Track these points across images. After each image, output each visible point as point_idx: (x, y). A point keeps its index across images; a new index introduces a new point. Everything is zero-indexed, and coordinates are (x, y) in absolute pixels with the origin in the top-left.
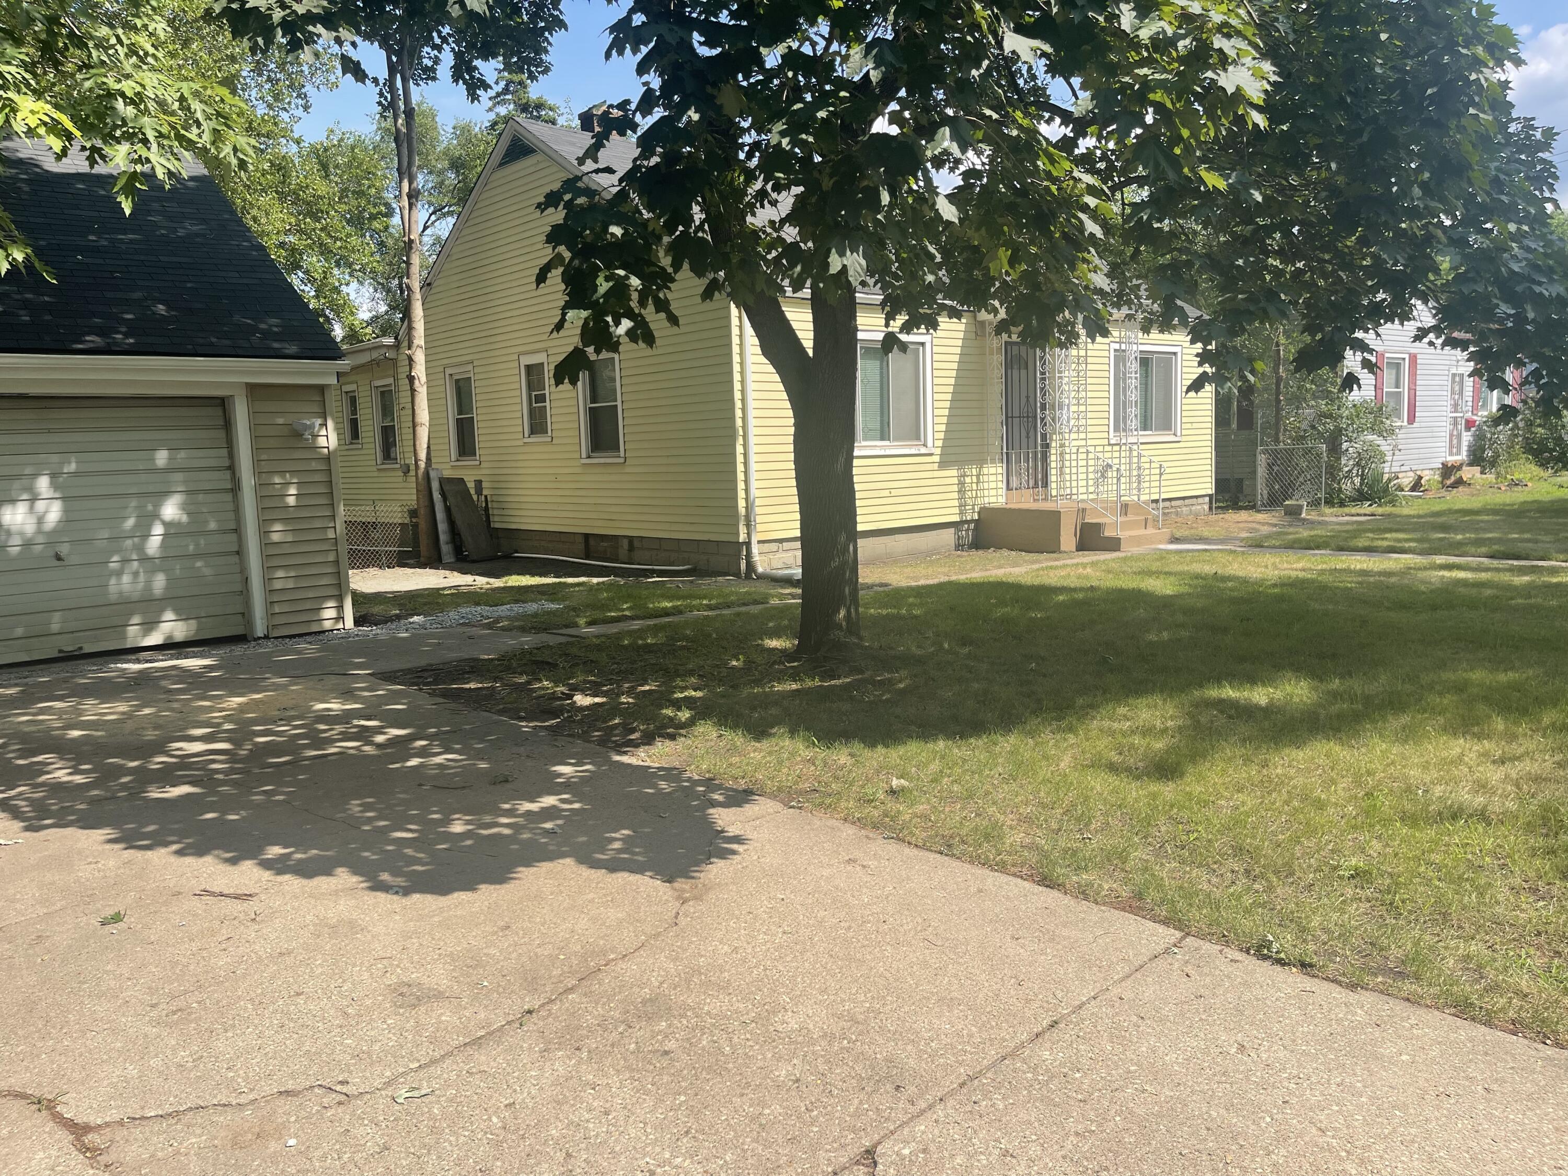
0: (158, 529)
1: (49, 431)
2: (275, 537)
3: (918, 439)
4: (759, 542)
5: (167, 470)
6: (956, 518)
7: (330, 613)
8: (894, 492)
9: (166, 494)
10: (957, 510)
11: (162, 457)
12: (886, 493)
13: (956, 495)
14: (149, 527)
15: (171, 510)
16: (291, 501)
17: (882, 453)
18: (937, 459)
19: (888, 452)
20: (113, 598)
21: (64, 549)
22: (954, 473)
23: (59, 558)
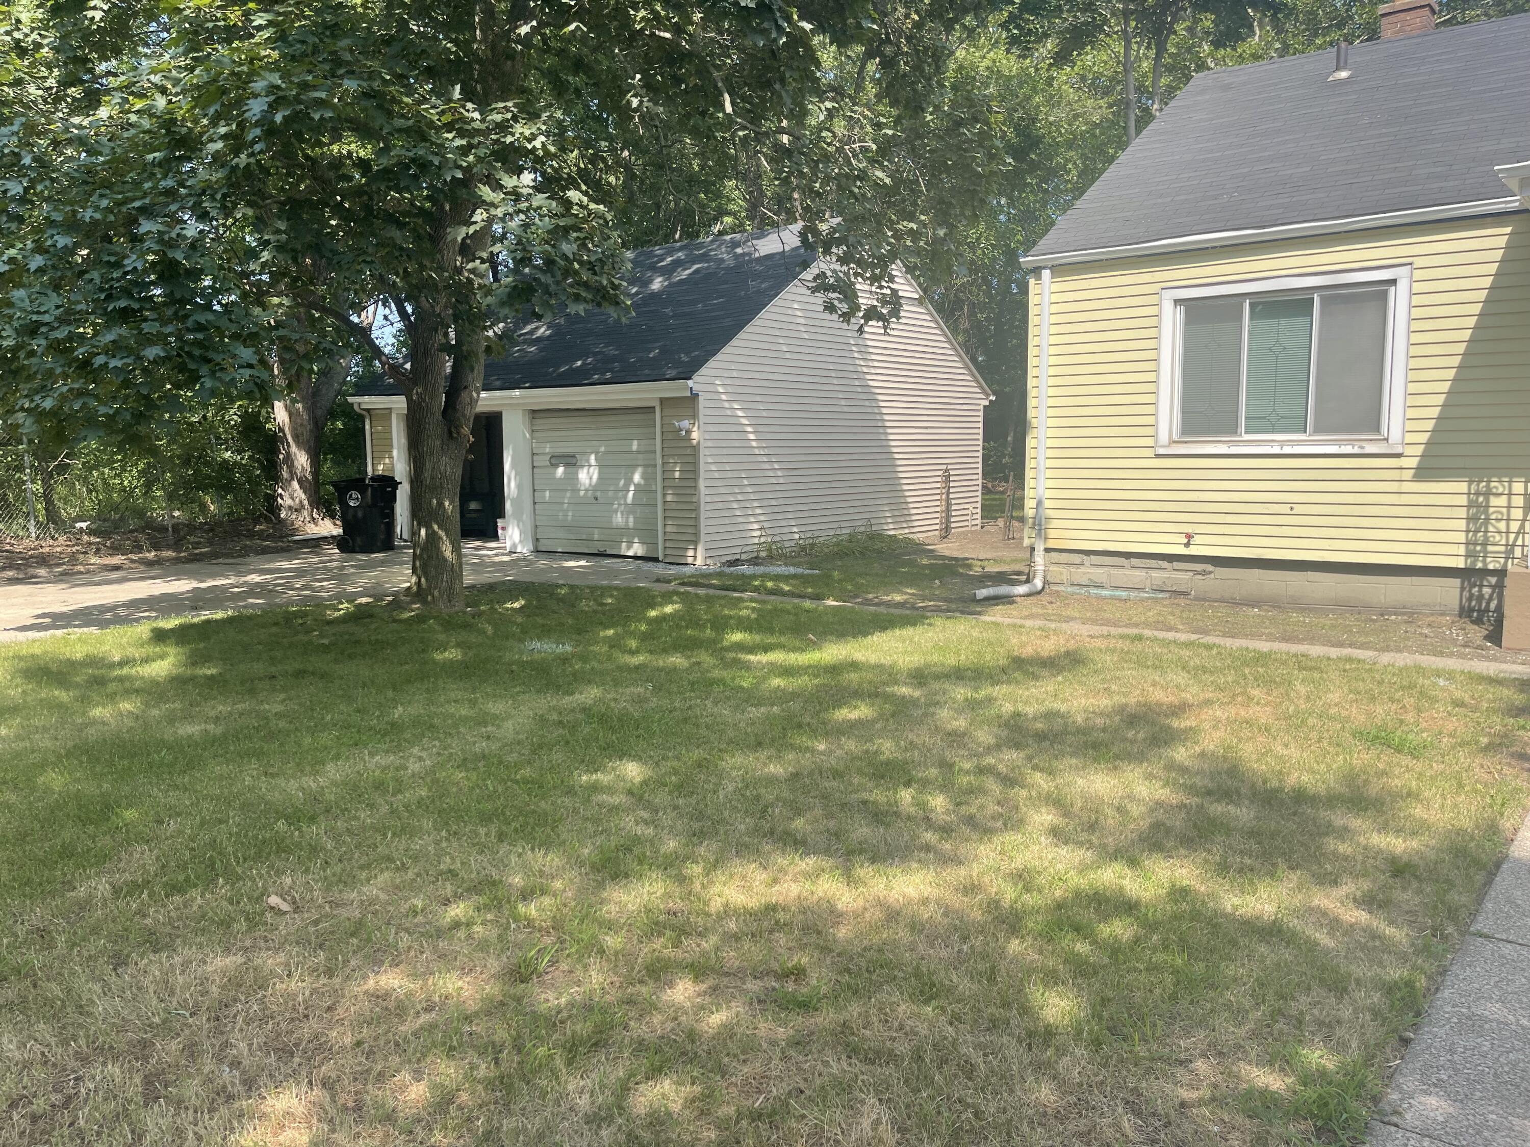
0: (632, 488)
1: (597, 428)
2: (669, 498)
3: (1377, 430)
4: (1047, 550)
5: (638, 452)
6: (1461, 563)
7: (691, 553)
8: (1298, 509)
9: (635, 467)
10: (1462, 550)
11: (635, 446)
12: (1285, 509)
13: (1462, 525)
14: (629, 485)
15: (637, 478)
16: (677, 475)
17: (1276, 450)
18: (1414, 462)
19: (1287, 450)
20: (614, 525)
21: (598, 494)
22: (1463, 487)
23: (596, 499)
